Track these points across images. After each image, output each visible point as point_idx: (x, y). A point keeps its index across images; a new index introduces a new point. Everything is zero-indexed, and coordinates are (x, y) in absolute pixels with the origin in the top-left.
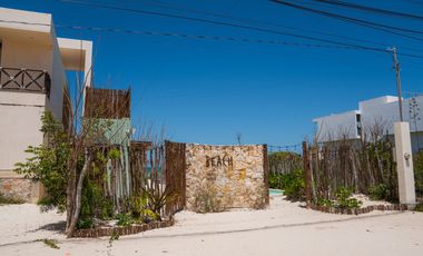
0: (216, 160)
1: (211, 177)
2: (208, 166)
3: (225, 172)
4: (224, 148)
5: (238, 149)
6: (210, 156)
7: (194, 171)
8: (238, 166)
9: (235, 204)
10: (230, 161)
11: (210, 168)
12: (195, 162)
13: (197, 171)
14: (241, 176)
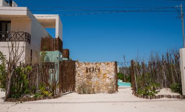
0: (92, 69)
1: (89, 77)
2: (87, 72)
3: (97, 75)
4: (96, 64)
5: (103, 64)
6: (89, 67)
7: (79, 74)
8: (103, 72)
9: (101, 90)
10: (99, 70)
11: (89, 73)
12: (79, 70)
13: (81, 75)
14: (104, 77)
